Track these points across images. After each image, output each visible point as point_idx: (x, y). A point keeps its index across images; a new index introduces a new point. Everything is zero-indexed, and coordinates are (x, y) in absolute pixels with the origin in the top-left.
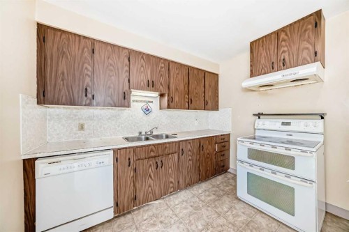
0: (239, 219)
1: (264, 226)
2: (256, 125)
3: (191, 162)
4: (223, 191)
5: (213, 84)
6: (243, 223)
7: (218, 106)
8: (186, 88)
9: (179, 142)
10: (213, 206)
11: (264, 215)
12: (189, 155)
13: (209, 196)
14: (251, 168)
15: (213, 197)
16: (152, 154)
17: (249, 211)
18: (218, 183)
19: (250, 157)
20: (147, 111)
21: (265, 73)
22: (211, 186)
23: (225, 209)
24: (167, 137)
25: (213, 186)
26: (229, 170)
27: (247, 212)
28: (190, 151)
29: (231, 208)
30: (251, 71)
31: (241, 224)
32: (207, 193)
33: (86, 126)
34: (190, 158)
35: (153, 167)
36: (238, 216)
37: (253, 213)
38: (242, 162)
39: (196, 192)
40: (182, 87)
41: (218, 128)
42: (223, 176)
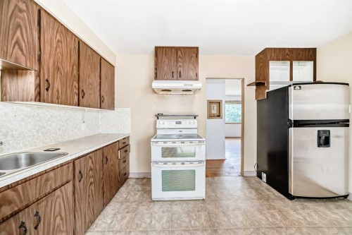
0: (164, 221)
1: (181, 211)
2: (157, 124)
3: (92, 187)
4: (134, 202)
5: (110, 76)
6: (168, 222)
7: (114, 104)
8: (75, 72)
9: (74, 161)
10: (135, 227)
11: (176, 202)
12: (90, 177)
13: (123, 218)
14: (165, 165)
15: (128, 216)
17: (166, 207)
18: (125, 196)
19: (163, 156)
21: (167, 79)
22: (118, 205)
23: (148, 221)
25: (122, 203)
26: (130, 176)
27: (165, 209)
28: (91, 169)
29: (151, 216)
30: (156, 74)
31: (168, 224)
32: (119, 216)
34: (92, 180)
36: (161, 218)
37: (169, 206)
38: (157, 162)
39: (103, 226)
40: (67, 67)
41: (114, 131)
42: (125, 185)
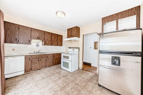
3: (50, 60)
8: (51, 39)
9: (46, 54)
14: (63, 60)
16: (37, 57)
20: (38, 45)
24: (44, 53)
28: (50, 57)
33: (15, 50)
35: (38, 61)
